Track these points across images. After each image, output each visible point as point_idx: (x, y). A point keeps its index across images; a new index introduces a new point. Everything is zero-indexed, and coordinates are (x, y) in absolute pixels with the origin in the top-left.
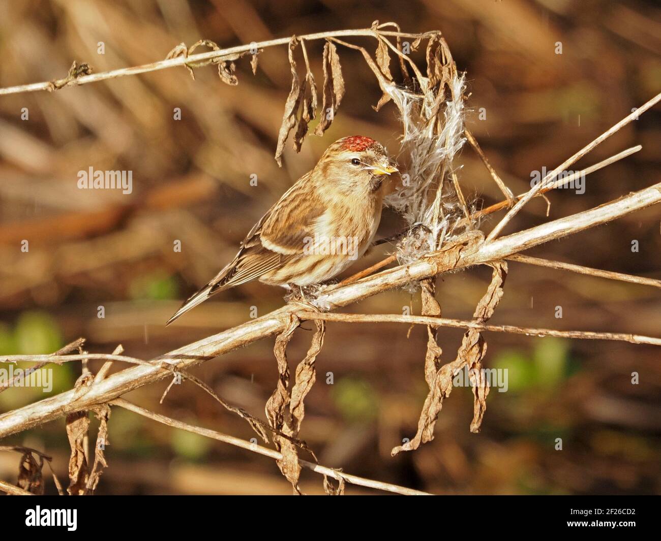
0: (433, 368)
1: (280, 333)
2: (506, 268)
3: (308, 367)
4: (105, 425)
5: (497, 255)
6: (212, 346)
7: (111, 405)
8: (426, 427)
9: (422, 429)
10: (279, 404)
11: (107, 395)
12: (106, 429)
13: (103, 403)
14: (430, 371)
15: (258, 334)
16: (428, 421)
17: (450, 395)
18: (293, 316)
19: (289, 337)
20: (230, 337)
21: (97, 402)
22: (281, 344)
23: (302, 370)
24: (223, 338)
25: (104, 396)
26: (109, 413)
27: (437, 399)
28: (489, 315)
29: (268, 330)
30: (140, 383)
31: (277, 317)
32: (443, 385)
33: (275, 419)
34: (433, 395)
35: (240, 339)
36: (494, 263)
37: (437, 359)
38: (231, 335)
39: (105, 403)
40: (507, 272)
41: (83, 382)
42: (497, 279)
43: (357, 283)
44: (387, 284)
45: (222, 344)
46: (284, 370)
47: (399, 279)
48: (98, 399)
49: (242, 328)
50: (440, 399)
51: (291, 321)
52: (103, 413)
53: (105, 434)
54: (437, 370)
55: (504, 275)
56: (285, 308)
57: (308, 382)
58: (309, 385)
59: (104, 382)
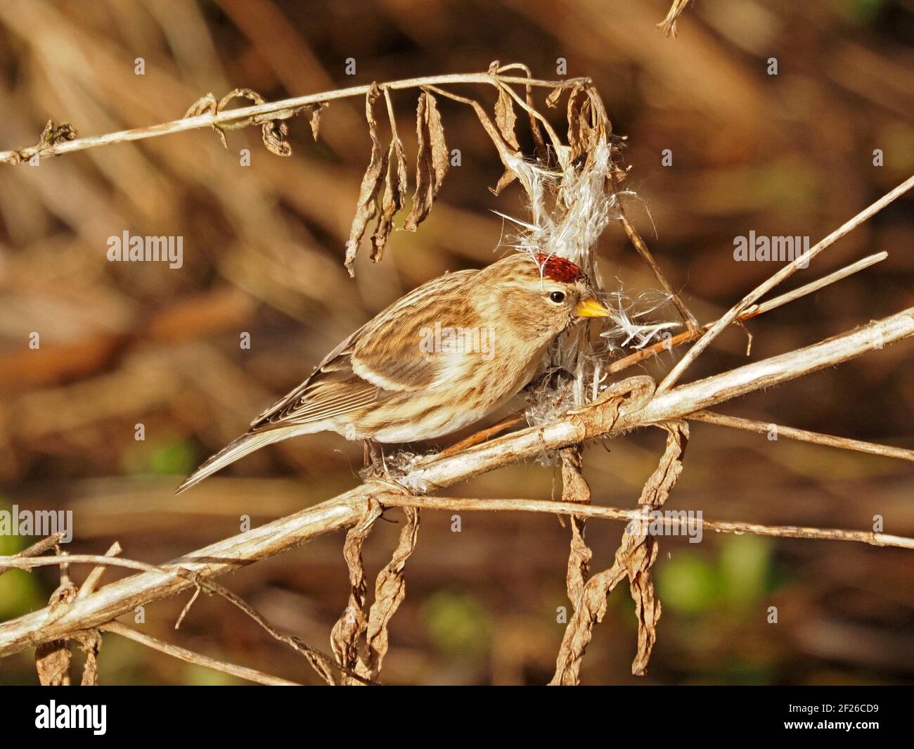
0: (579, 578)
1: (353, 526)
2: (686, 431)
3: (393, 576)
4: (94, 661)
5: (674, 412)
6: (252, 545)
7: (102, 631)
8: (568, 665)
9: (563, 669)
10: (351, 631)
11: (97, 617)
12: (95, 666)
13: (90, 629)
14: (574, 583)
15: (321, 527)
16: (571, 657)
17: (604, 618)
18: (372, 500)
19: (366, 531)
20: (279, 532)
21: (82, 627)
22: (354, 542)
23: (385, 581)
24: (269, 533)
25: (92, 619)
26: (100, 643)
27: (584, 624)
28: (662, 501)
29: (334, 521)
30: (145, 599)
31: (348, 502)
32: (594, 604)
33: (344, 653)
34: (579, 619)
35: (294, 534)
36: (669, 424)
37: (585, 565)
38: (279, 528)
39: (94, 628)
40: (688, 437)
41: (62, 597)
42: (673, 447)
43: (467, 452)
44: (510, 455)
45: (268, 542)
46: (359, 581)
47: (528, 447)
48: (83, 622)
49: (296, 518)
50: (589, 624)
51: (370, 509)
52: (91, 643)
53: (93, 674)
54: (585, 581)
55: (683, 441)
56: (360, 489)
57: (394, 598)
58: (396, 602)
59: (93, 596)
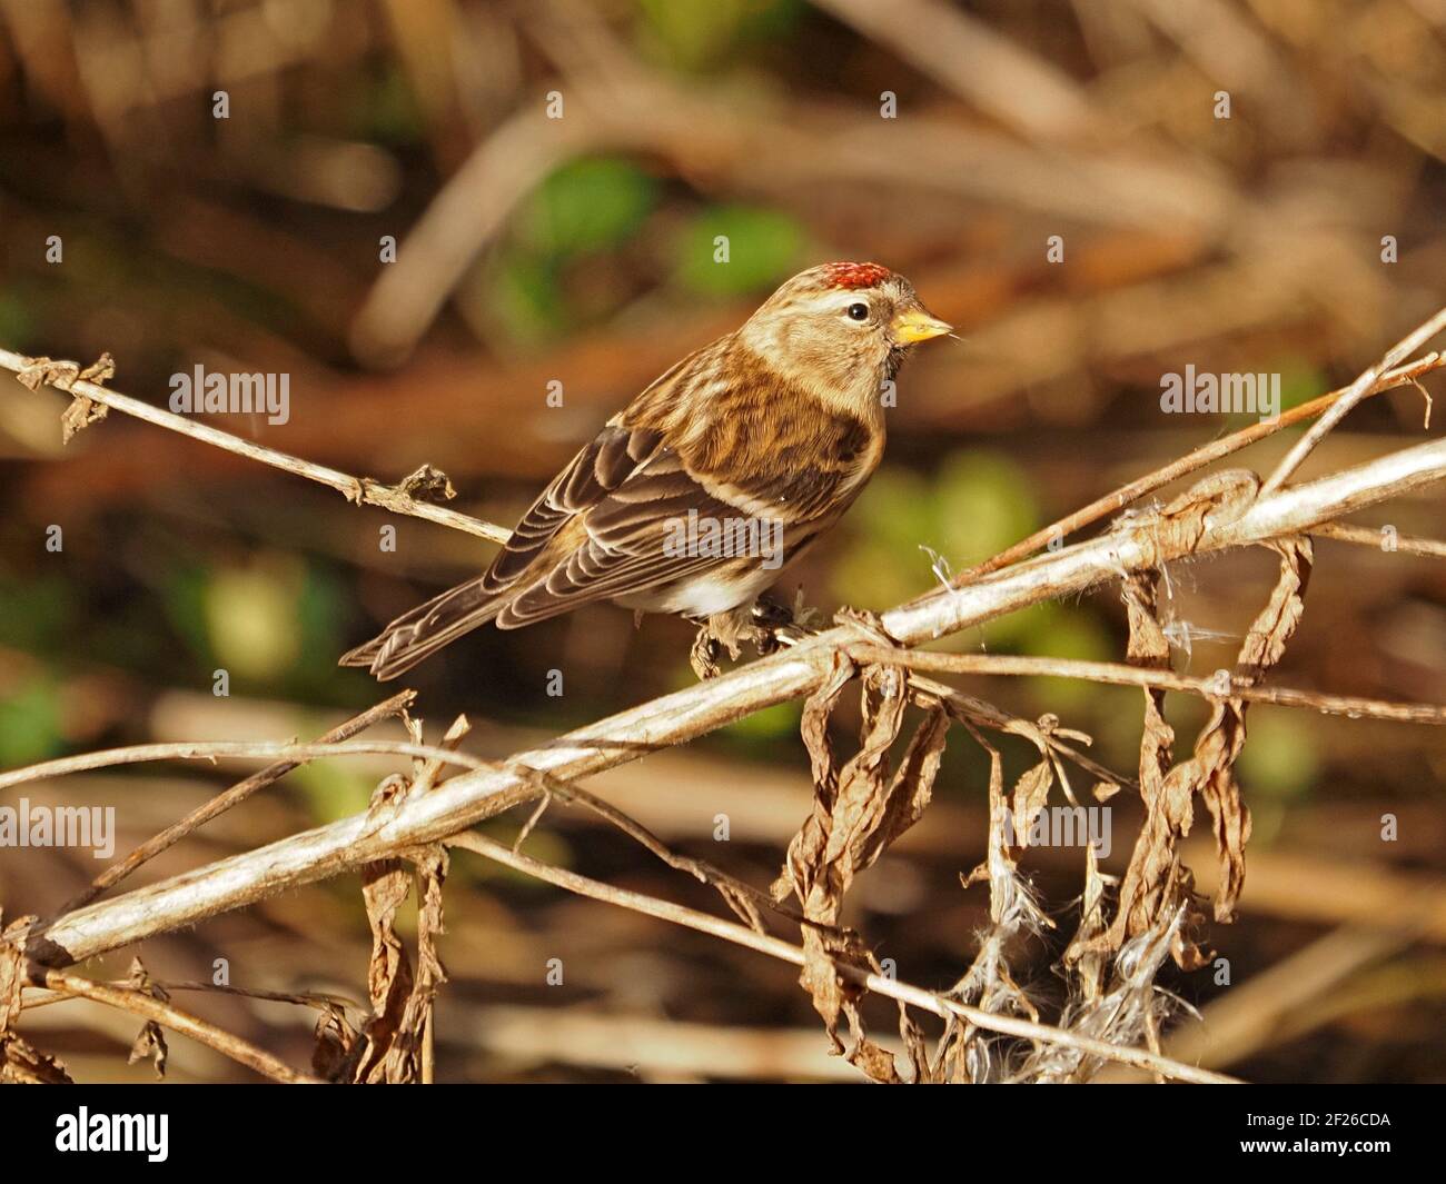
0: (1156, 771)
1: (814, 690)
2: (1307, 551)
3: (864, 773)
4: (438, 890)
5: (1287, 525)
6: (665, 720)
7: (449, 846)
8: (1138, 900)
9: (1129, 907)
10: (816, 846)
11: (438, 826)
12: (440, 899)
13: (429, 843)
14: (1151, 778)
15: (766, 694)
16: (1141, 889)
17: (1190, 830)
18: (841, 655)
19: (831, 702)
20: (704, 701)
21: (414, 841)
22: (815, 717)
23: (851, 780)
24: (690, 701)
25: (431, 829)
26: (446, 864)
27: (1160, 839)
28: (1276, 655)
29: (785, 684)
30: (508, 799)
31: (806, 656)
32: (1174, 811)
33: (806, 879)
34: (1153, 831)
35: (727, 704)
36: (1281, 542)
37: (1165, 751)
38: (706, 694)
39: (436, 842)
40: (1311, 562)
41: (387, 795)
42: (1290, 578)
43: (981, 583)
44: (1045, 587)
45: (688, 715)
46: (825, 773)
47: (1070, 576)
48: (417, 834)
49: (730, 679)
50: (1168, 840)
51: (836, 666)
52: (433, 864)
53: (436, 910)
54: (1164, 774)
55: (1303, 567)
56: (823, 637)
57: (866, 806)
58: (867, 812)
59: (432, 795)
